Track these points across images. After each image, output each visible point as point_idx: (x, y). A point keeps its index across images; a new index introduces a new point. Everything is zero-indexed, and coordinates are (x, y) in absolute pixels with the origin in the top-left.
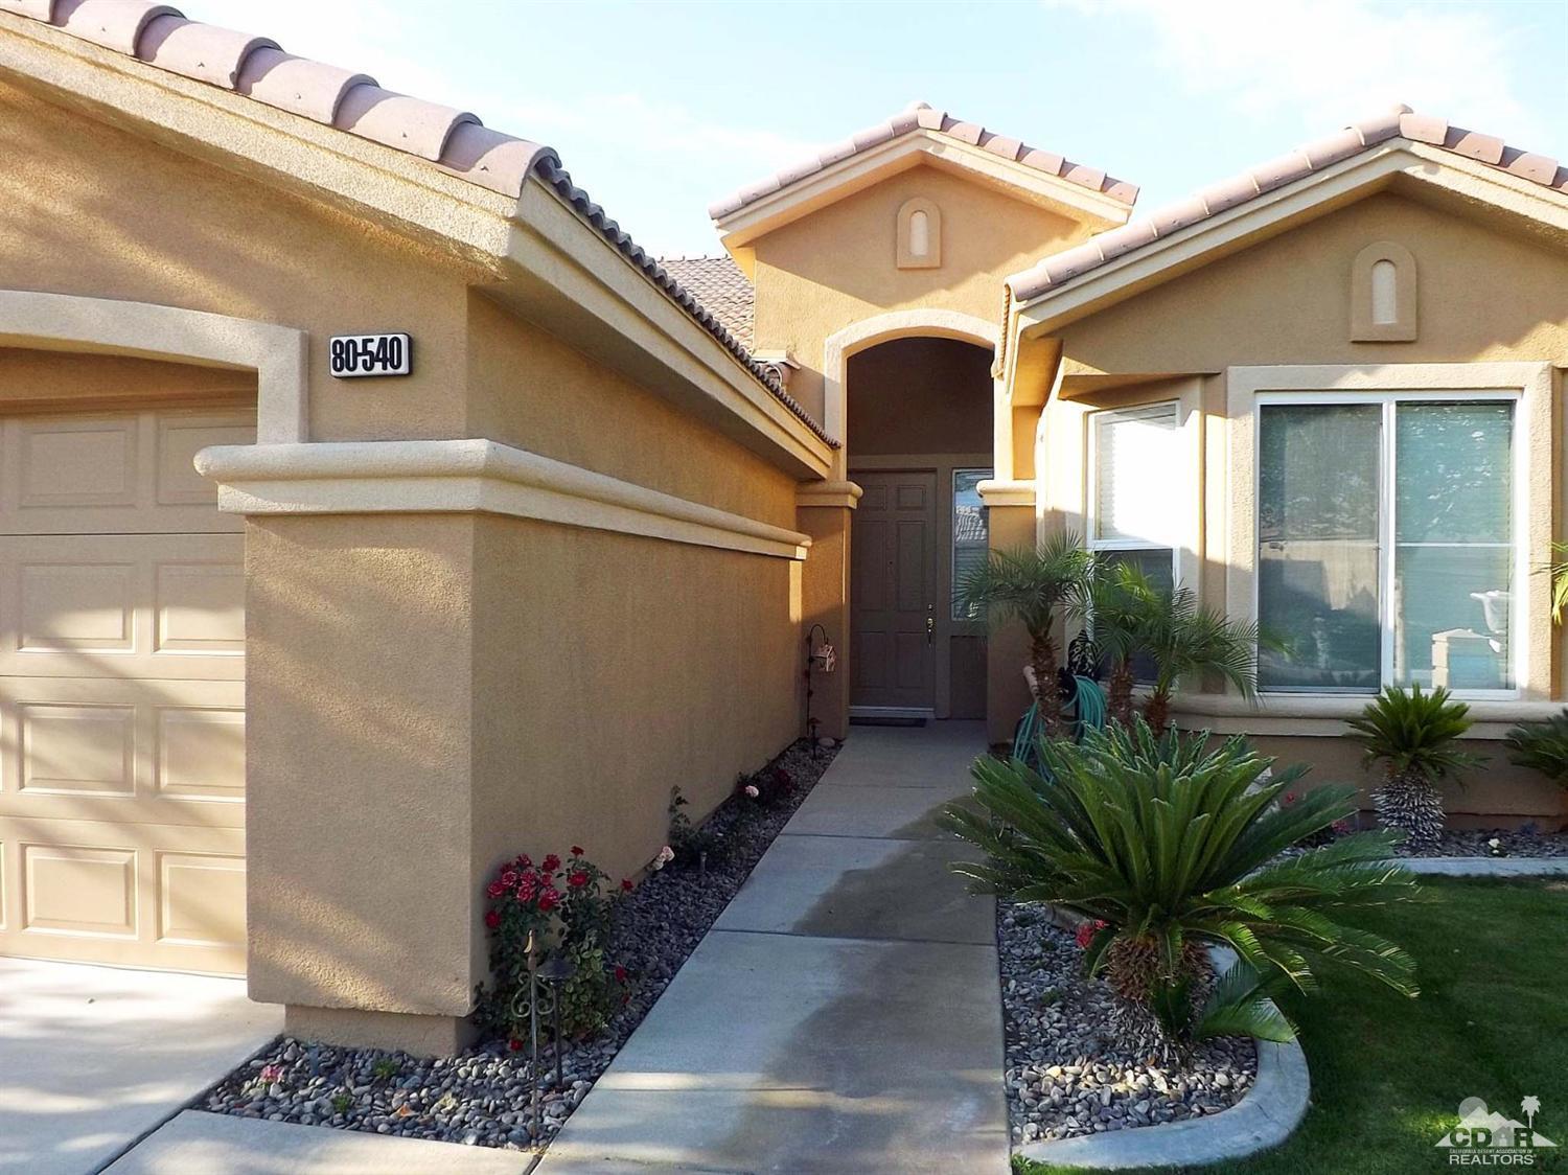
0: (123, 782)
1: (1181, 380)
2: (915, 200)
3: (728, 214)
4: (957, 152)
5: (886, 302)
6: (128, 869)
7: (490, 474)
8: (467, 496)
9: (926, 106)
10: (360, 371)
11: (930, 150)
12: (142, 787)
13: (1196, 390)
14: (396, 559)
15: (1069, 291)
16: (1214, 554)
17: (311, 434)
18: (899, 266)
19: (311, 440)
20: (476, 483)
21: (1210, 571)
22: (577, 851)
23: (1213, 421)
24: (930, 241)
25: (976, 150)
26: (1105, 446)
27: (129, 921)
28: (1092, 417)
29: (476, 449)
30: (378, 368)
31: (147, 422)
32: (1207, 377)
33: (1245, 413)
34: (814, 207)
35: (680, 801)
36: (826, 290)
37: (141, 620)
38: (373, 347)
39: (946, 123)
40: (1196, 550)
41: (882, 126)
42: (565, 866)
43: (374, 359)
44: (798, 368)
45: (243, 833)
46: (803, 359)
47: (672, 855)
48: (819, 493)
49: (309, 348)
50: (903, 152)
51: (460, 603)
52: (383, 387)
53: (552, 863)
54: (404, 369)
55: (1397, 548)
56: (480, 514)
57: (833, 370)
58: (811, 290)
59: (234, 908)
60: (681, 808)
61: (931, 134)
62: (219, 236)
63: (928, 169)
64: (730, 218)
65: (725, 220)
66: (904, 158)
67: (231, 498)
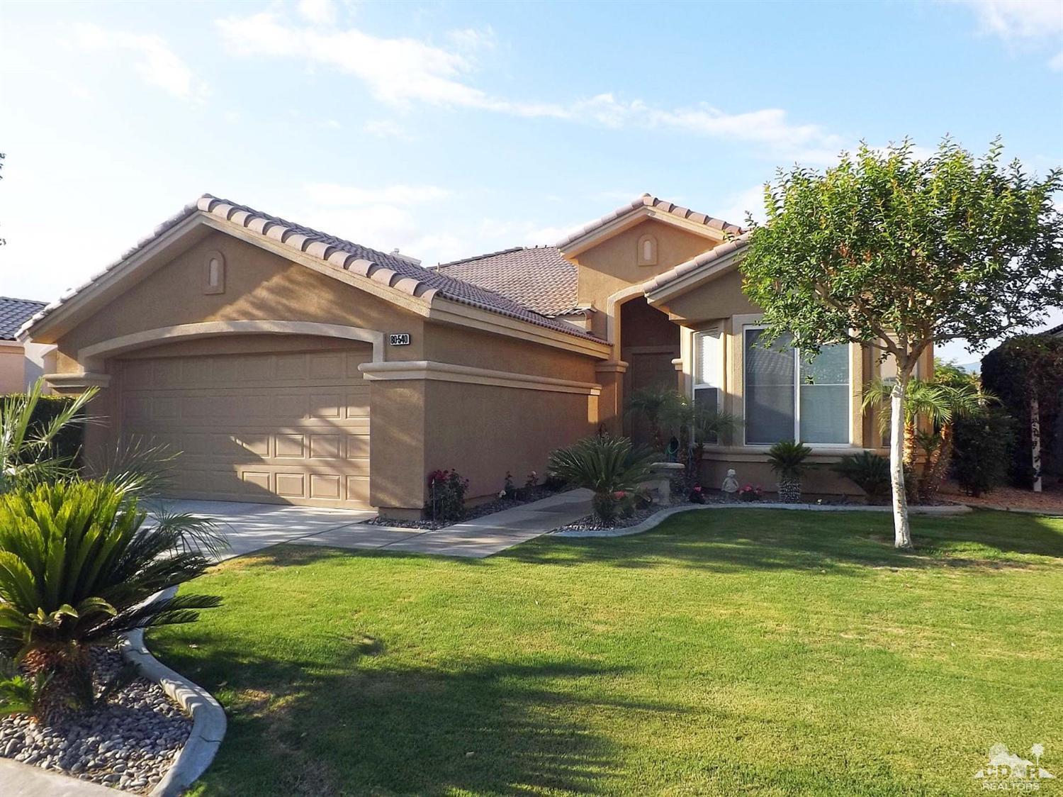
0: (337, 456)
1: (718, 320)
2: (645, 236)
3: (564, 246)
4: (661, 215)
5: (633, 281)
6: (338, 480)
7: (428, 369)
8: (422, 375)
9: (648, 195)
10: (398, 343)
11: (649, 215)
12: (342, 458)
13: (722, 324)
14: (405, 391)
15: (665, 289)
16: (730, 390)
17: (386, 360)
18: (639, 264)
19: (386, 361)
20: (425, 372)
21: (728, 396)
22: (454, 470)
23: (729, 337)
24: (652, 254)
25: (669, 214)
26: (700, 344)
27: (339, 495)
28: (694, 334)
29: (424, 363)
30: (402, 343)
31: (344, 355)
32: (727, 319)
33: (738, 333)
34: (600, 242)
35: (509, 476)
36: (607, 276)
37: (342, 410)
38: (401, 338)
39: (656, 202)
40: (723, 389)
41: (627, 205)
42: (450, 474)
43: (401, 341)
44: (595, 311)
45: (369, 469)
46: (598, 307)
47: (505, 493)
48: (605, 366)
49: (385, 337)
50: (638, 215)
51: (422, 403)
52: (402, 347)
53: (446, 472)
54: (408, 343)
55: (801, 387)
56: (426, 380)
57: (610, 310)
58: (603, 277)
59: (366, 491)
60: (510, 479)
61: (649, 208)
62: (364, 309)
63: (650, 222)
64: (565, 248)
65: (563, 249)
66: (638, 218)
67: (367, 376)
